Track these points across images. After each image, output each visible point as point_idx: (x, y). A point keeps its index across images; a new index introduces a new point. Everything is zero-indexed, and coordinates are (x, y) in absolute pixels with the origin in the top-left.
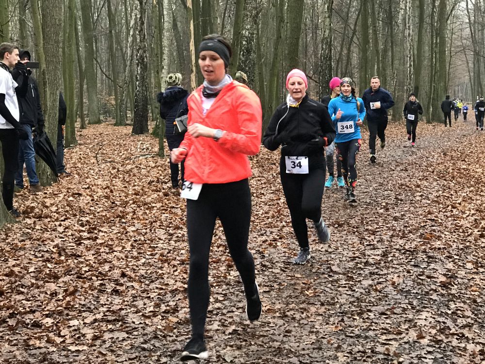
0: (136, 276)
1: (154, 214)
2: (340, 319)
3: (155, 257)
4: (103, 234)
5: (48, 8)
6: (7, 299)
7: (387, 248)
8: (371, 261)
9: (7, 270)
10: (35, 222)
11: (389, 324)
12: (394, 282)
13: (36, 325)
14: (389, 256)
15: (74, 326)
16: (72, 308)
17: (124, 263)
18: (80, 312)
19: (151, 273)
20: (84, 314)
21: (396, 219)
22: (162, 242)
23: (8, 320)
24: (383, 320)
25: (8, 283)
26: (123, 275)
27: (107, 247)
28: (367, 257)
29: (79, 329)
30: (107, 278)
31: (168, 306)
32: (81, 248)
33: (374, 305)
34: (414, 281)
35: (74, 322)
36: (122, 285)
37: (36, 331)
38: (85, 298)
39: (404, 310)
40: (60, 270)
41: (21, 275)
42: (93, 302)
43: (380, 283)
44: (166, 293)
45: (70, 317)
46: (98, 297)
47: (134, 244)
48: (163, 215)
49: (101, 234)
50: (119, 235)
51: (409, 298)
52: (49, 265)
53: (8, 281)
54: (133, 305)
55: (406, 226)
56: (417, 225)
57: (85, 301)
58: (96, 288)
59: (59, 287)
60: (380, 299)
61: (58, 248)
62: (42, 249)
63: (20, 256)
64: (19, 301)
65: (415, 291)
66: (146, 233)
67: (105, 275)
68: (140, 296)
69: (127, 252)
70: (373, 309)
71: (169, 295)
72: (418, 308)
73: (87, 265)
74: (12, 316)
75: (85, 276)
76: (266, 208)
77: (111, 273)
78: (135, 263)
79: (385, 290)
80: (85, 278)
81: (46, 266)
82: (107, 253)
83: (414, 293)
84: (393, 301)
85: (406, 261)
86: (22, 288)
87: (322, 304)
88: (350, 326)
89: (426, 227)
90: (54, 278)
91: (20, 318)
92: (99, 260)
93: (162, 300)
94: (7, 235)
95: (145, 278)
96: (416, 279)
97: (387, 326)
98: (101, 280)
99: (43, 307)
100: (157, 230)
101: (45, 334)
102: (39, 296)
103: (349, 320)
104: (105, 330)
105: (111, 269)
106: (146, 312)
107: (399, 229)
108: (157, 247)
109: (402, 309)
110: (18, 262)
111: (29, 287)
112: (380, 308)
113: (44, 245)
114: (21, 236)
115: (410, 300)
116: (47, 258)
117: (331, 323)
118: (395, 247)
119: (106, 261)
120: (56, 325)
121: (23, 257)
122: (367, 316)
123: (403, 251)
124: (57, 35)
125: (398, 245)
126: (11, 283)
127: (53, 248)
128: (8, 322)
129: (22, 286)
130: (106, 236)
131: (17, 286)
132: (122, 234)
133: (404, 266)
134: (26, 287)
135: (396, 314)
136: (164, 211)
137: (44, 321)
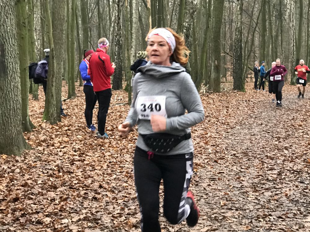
0: (109, 187)
1: (123, 144)
2: (250, 221)
3: (123, 174)
4: (89, 157)
5: (56, 8)
6: (21, 203)
7: (281, 169)
8: (270, 178)
9: (23, 182)
10: (44, 149)
11: (284, 225)
12: (287, 194)
13: (39, 222)
14: (283, 174)
15: (65, 223)
16: (64, 210)
17: (102, 178)
18: (70, 213)
19: (119, 186)
20: (72, 215)
21: (286, 148)
22: (128, 163)
23: (20, 218)
24: (280, 222)
25: (23, 192)
26: (101, 187)
27: (91, 166)
28: (267, 175)
29: (68, 226)
30: (89, 188)
31: (130, 209)
32: (74, 167)
33: (273, 211)
34: (301, 194)
35: (65, 221)
36: (99, 194)
37: (38, 227)
38: (74, 203)
39: (295, 215)
40: (58, 182)
41: (32, 185)
42: (79, 206)
43: (277, 195)
44: (129, 200)
45: (62, 217)
46: (83, 202)
47: (109, 165)
48: (130, 144)
49: (87, 157)
50: (99, 158)
51: (298, 206)
52: (51, 179)
53: (23, 190)
54: (106, 208)
55: (293, 154)
56: (301, 153)
57: (73, 205)
58: (81, 196)
59: (57, 195)
60: (277, 207)
61: (58, 167)
62: (47, 167)
63: (33, 172)
64: (29, 204)
65: (302, 201)
66: (117, 157)
67: (88, 187)
68: (111, 202)
69: (104, 170)
70: (273, 214)
71: (131, 201)
72: (304, 213)
73: (77, 179)
74: (23, 215)
75: (75, 187)
76: (198, 140)
77: (92, 185)
78: (109, 178)
79: (281, 200)
80: (75, 188)
81: (49, 180)
82: (91, 171)
83: (301, 202)
84: (286, 208)
85: (295, 179)
86: (32, 195)
87: (237, 210)
88: (257, 227)
89: (307, 154)
90: (54, 189)
91: (28, 217)
92: (85, 176)
93: (126, 205)
94: (25, 158)
95: (115, 189)
96: (302, 192)
97: (284, 227)
98: (85, 190)
99: (45, 209)
100: (125, 155)
101: (44, 229)
102: (43, 201)
103: (256, 222)
104: (86, 226)
105: (93, 182)
106: (115, 214)
107: (289, 156)
108: (124, 167)
109: (293, 214)
110: (31, 177)
111: (36, 195)
112: (278, 213)
113: (49, 164)
114: (34, 159)
115: (299, 207)
116: (51, 174)
117: (243, 224)
118: (286, 168)
119: (89, 176)
120: (53, 223)
121: (35, 173)
122: (269, 220)
123: (292, 172)
124: (62, 25)
125: (289, 167)
126: (25, 191)
127: (55, 167)
128: (20, 220)
129: (32, 194)
130: (91, 159)
131: (28, 194)
132: (101, 157)
133: (293, 182)
134: (35, 194)
135: (289, 217)
136: (130, 142)
137: (45, 220)
